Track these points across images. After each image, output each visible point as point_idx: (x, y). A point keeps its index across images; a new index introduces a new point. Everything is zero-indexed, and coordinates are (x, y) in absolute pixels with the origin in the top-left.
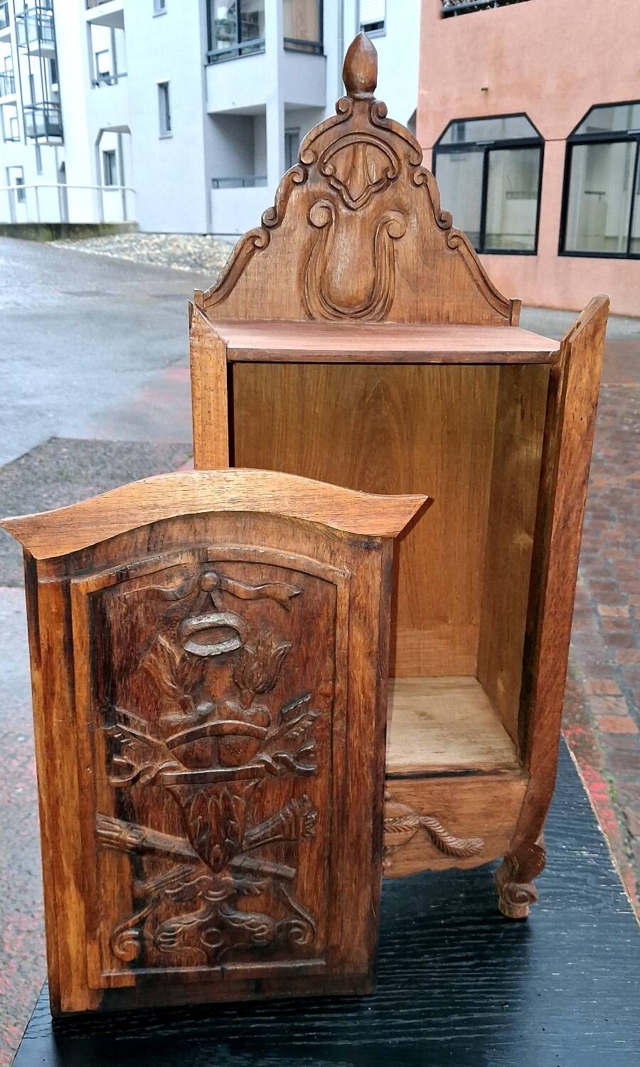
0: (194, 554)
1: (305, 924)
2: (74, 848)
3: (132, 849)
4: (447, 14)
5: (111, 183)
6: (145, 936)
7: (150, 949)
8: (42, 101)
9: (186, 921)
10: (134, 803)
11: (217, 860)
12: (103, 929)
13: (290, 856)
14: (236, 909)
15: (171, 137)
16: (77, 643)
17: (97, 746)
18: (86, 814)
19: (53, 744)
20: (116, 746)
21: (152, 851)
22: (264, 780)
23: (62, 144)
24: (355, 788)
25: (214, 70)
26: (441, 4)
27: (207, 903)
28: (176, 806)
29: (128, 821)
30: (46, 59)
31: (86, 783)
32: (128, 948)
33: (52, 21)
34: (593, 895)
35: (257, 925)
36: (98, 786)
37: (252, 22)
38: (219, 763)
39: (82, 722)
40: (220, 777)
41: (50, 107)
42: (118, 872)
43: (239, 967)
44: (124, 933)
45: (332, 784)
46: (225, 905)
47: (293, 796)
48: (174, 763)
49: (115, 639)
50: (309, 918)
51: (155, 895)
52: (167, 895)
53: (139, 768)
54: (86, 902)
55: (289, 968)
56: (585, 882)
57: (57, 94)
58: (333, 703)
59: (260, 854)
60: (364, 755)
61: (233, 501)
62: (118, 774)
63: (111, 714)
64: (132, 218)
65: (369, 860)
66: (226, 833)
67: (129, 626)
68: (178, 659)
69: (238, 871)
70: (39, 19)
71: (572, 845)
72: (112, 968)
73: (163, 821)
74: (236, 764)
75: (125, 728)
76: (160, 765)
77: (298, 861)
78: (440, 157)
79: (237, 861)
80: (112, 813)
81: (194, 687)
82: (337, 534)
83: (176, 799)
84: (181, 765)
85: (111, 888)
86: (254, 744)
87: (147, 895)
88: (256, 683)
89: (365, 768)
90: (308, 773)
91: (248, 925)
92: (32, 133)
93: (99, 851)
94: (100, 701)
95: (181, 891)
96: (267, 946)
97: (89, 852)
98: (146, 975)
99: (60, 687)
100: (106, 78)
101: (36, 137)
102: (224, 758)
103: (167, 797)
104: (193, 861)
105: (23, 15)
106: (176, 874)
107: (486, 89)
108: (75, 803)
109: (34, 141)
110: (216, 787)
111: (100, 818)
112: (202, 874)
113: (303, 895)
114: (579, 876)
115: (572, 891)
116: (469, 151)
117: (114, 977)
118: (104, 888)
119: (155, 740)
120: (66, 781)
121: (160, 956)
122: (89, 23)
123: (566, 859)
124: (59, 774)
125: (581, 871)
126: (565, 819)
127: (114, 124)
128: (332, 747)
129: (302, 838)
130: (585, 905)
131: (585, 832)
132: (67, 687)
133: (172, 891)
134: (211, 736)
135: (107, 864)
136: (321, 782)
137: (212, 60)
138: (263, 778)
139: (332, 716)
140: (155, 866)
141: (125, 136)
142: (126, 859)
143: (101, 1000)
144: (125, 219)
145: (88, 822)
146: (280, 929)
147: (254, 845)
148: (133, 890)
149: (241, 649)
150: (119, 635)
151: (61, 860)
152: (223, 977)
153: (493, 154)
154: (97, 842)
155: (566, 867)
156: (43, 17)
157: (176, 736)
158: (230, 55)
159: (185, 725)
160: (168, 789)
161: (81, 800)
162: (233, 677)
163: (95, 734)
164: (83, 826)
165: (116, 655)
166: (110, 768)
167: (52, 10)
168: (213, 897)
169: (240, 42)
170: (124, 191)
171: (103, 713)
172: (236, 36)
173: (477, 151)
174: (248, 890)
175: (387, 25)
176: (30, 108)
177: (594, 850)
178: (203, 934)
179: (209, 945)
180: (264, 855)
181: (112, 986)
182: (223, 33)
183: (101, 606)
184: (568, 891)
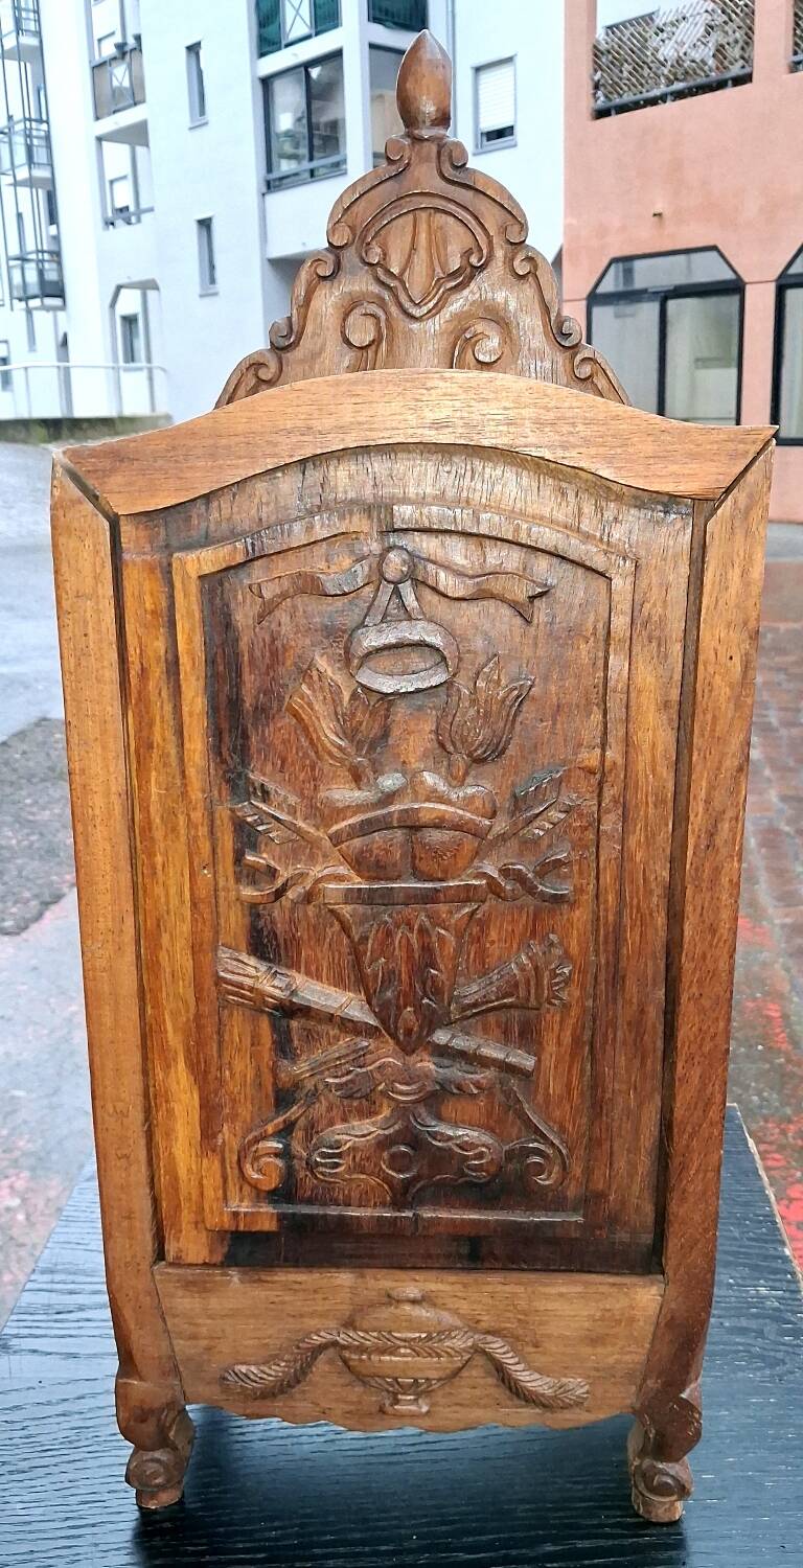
0: (369, 517)
1: (550, 1151)
2: (185, 1002)
3: (275, 1008)
4: (601, 114)
5: (133, 360)
6: (294, 1152)
7: (302, 1174)
8: (34, 248)
9: (358, 1132)
10: (278, 932)
11: (409, 1032)
12: (227, 1135)
13: (528, 1035)
14: (439, 1118)
15: (216, 294)
16: (184, 660)
17: (219, 834)
18: (201, 945)
19: (150, 829)
20: (249, 836)
21: (305, 1011)
22: (485, 907)
23: (63, 307)
24: (637, 930)
25: (276, 200)
26: (592, 100)
27: (393, 1104)
28: (345, 941)
29: (270, 961)
30: (40, 191)
31: (203, 893)
32: (267, 1171)
33: (48, 138)
34: (772, 1354)
35: (473, 1146)
36: (221, 901)
37: (328, 133)
38: (414, 874)
39: (196, 795)
40: (416, 896)
41: (46, 256)
42: (252, 1045)
43: (443, 1215)
44: (261, 1145)
45: (598, 919)
46: (422, 1110)
47: (533, 934)
48: (343, 870)
49: (246, 658)
50: (556, 1142)
51: (309, 1085)
52: (327, 1085)
53: (284, 874)
54: (200, 1089)
55: (522, 1223)
56: (760, 1333)
57: (57, 239)
58: (600, 785)
59: (480, 1027)
60: (653, 877)
61: (437, 425)
62: (253, 882)
63: (241, 783)
64: (161, 409)
65: (660, 1054)
66: (425, 992)
67: (267, 639)
68: (346, 696)
69: (442, 1052)
70: (28, 136)
71: (743, 1278)
72: (241, 1200)
73: (325, 965)
74: (440, 875)
75: (264, 807)
76: (317, 871)
77: (540, 1044)
78: (597, 311)
79: (441, 1037)
80: (243, 946)
81: (372, 748)
82: (615, 487)
83: (345, 928)
84: (353, 874)
85: (241, 1069)
86: (470, 843)
87: (297, 1085)
88: (472, 744)
89: (655, 899)
90: (558, 899)
91: (457, 1145)
92: (21, 294)
93: (224, 1008)
94: (223, 761)
95: (351, 1081)
96: (489, 1182)
97: (205, 1009)
98: (294, 1214)
99: (162, 734)
100: (125, 214)
101: (26, 298)
102: (422, 866)
103: (331, 926)
104: (370, 1032)
105: (6, 130)
106: (344, 1052)
107: (660, 215)
108: (186, 928)
109: (23, 304)
110: (407, 911)
111: (224, 954)
112: (387, 1056)
113: (547, 1101)
114: (754, 1324)
115: (741, 1348)
116: (639, 301)
117: (246, 1214)
118: (231, 1069)
119: (312, 830)
120: (173, 891)
121: (317, 1187)
122: (100, 139)
123: (733, 1299)
124: (161, 881)
125: (756, 1316)
126: (735, 1239)
127: (136, 278)
128: (598, 857)
129: (547, 1006)
130: (759, 1369)
131: (766, 1258)
132: (172, 738)
133: (337, 1081)
134: (399, 827)
135: (236, 1030)
136: (581, 916)
137: (272, 185)
138: (483, 902)
139: (600, 805)
140: (310, 1037)
141: (151, 294)
142: (265, 1025)
143: (226, 1249)
144: (153, 408)
145: (206, 959)
146: (510, 1155)
147: (469, 1013)
148: (275, 1076)
149: (448, 684)
150: (251, 656)
151: (164, 1020)
152: (417, 1229)
153: (672, 304)
154: (219, 992)
155: (733, 1312)
156: (34, 133)
157: (345, 823)
158: (296, 178)
159: (360, 808)
160: (332, 911)
161: (194, 921)
162: (437, 732)
163: (217, 815)
164: (197, 967)
165: (248, 685)
166: (241, 872)
167: (48, 123)
168: (402, 1093)
169: (311, 159)
170: (150, 371)
171: (228, 781)
172: (304, 151)
173: (650, 300)
174: (459, 1088)
175: (516, 130)
176: (18, 259)
177: (777, 1284)
178: (385, 1155)
179: (394, 1174)
180: (486, 1030)
181: (241, 1228)
182: (288, 148)
183: (222, 599)
184: (734, 1348)
